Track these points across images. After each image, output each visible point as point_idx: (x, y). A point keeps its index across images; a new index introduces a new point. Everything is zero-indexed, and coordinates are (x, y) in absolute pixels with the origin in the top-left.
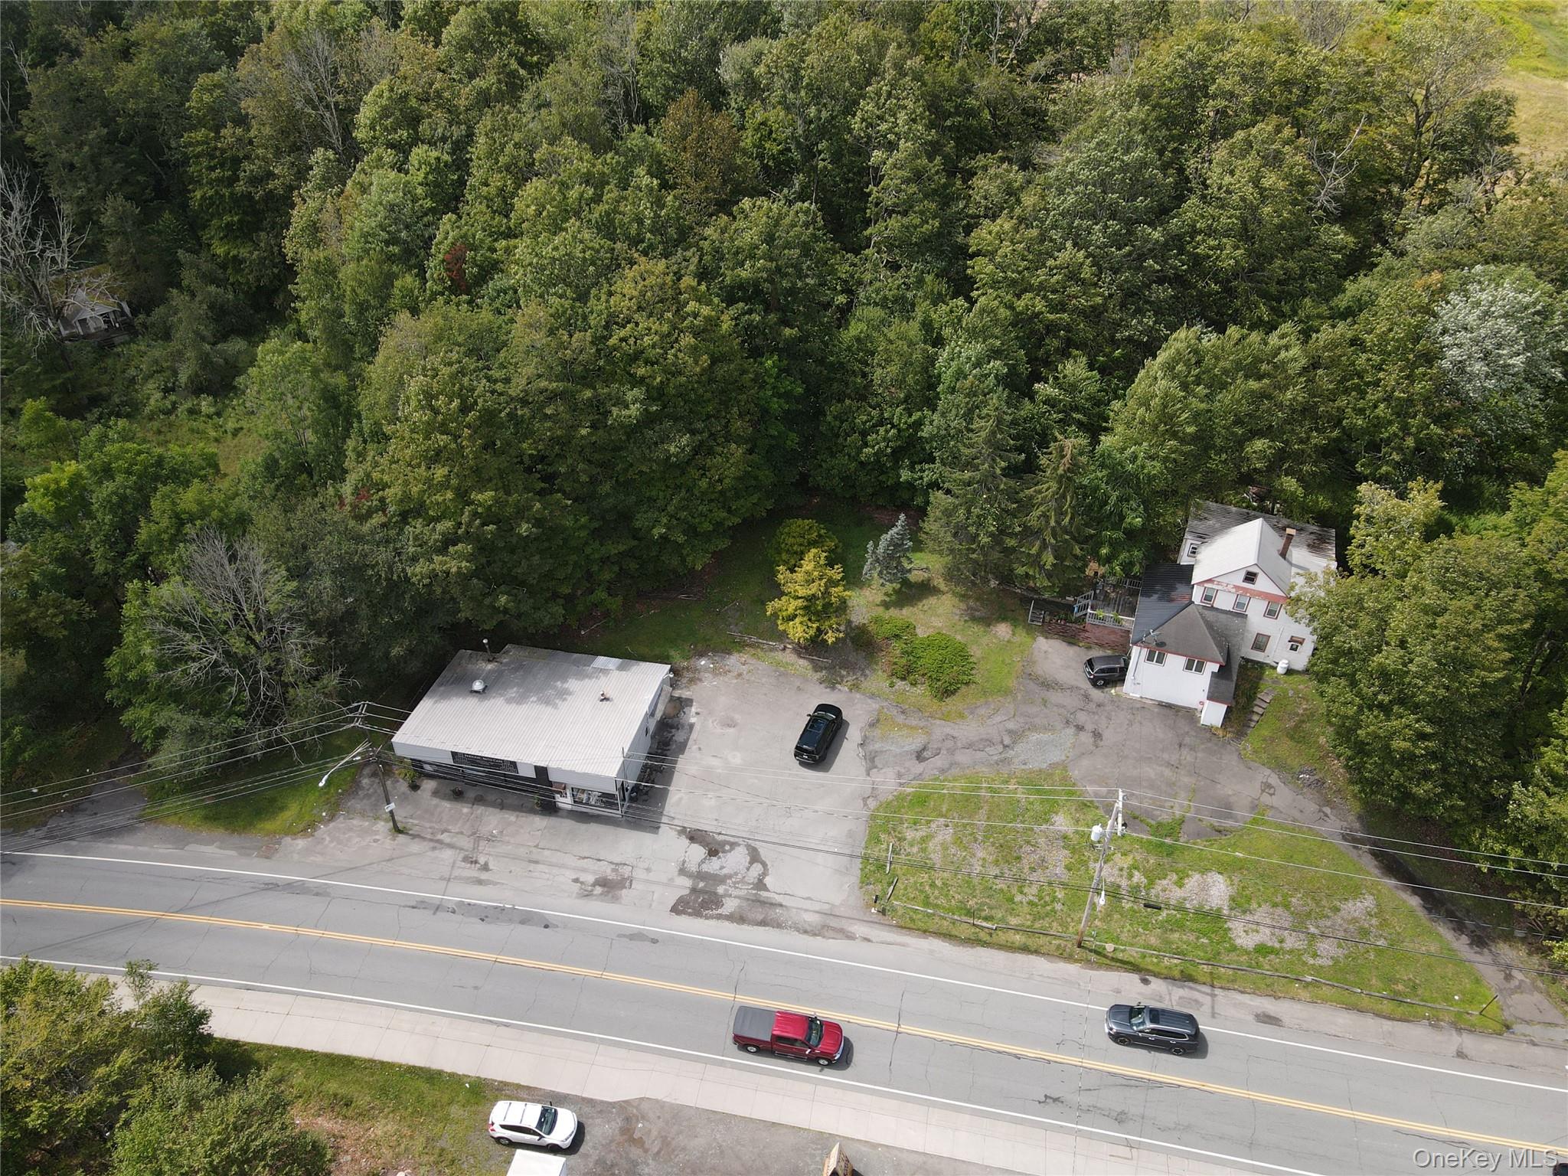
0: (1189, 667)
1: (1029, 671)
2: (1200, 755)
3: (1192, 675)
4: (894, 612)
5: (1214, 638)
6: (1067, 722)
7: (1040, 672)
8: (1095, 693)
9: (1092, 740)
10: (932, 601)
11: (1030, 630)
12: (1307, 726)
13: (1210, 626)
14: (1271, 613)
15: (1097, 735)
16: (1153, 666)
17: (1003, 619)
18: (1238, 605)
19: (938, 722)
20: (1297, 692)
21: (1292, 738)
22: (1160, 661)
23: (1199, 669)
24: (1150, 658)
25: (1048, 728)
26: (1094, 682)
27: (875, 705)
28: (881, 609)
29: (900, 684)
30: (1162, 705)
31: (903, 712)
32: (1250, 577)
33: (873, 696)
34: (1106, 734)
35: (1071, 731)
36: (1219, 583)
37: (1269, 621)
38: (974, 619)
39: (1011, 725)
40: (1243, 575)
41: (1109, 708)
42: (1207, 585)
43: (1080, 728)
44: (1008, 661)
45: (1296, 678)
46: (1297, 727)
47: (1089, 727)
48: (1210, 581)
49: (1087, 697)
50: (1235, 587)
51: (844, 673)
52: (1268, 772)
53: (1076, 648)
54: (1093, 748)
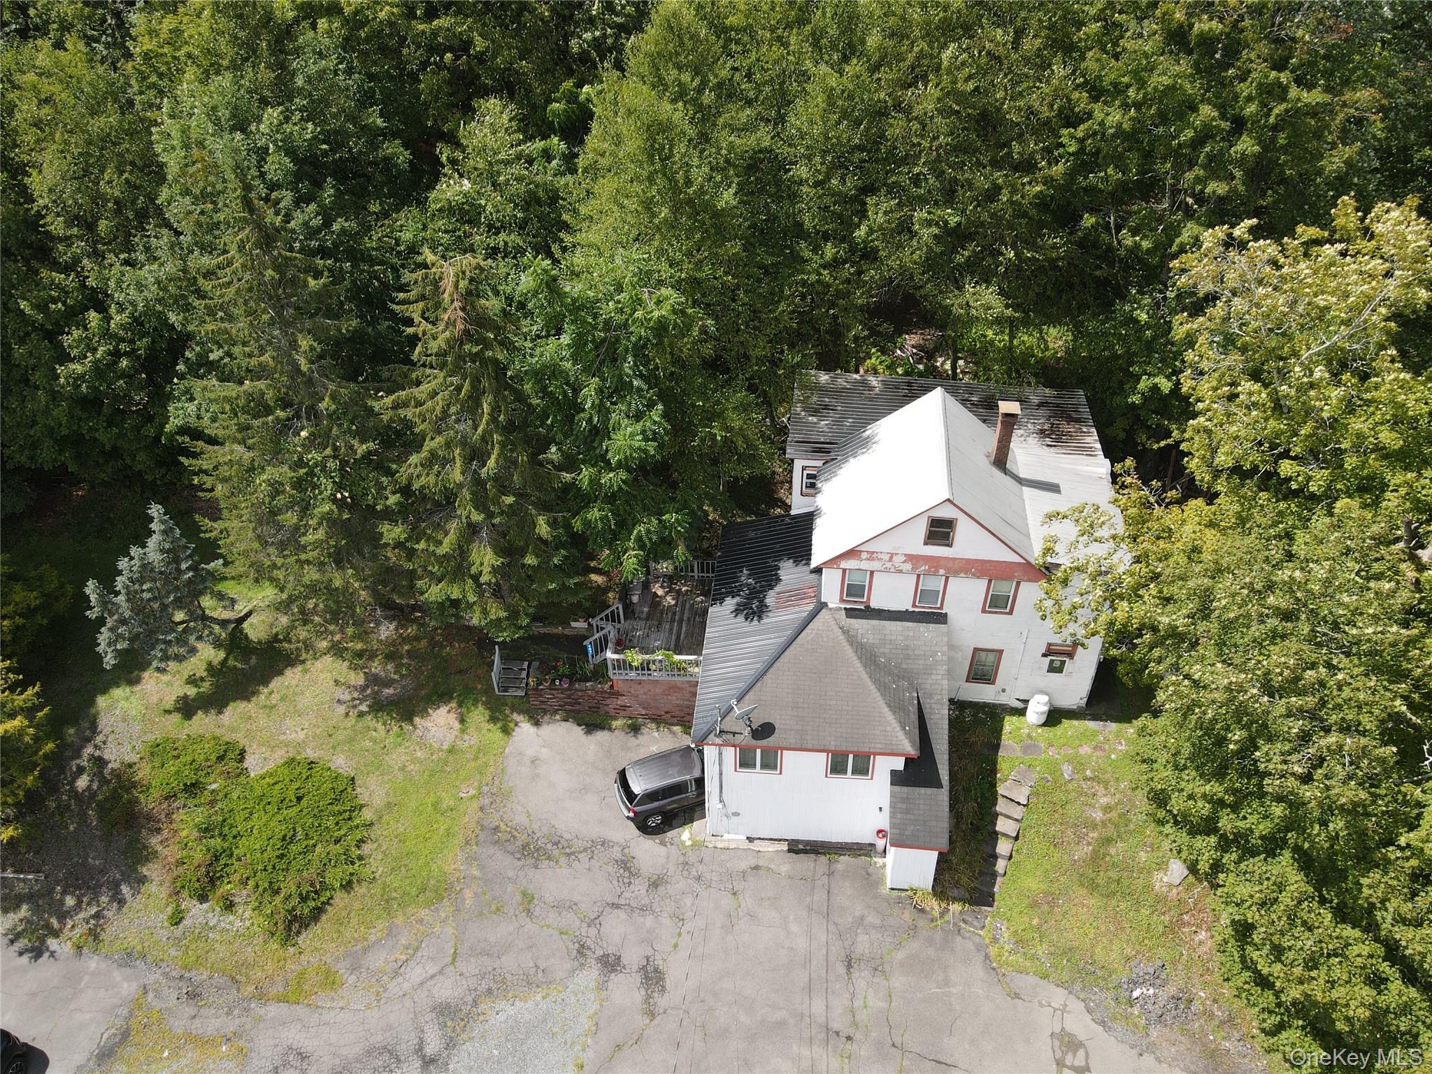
0: (837, 767)
1: (493, 820)
2: (898, 982)
3: (848, 783)
4: (203, 722)
5: (883, 688)
6: (582, 950)
7: (520, 819)
8: (647, 850)
9: (638, 996)
10: (291, 677)
11: (499, 714)
12: (1117, 850)
13: (868, 656)
14: (998, 604)
15: (653, 977)
16: (757, 777)
17: (440, 696)
18: (922, 595)
19: (273, 1010)
20: (1079, 764)
21: (1093, 887)
22: (770, 763)
23: (862, 769)
24: (745, 762)
25: (533, 981)
26: (643, 825)
27: (126, 985)
28: (176, 718)
29: (197, 912)
30: (798, 848)
31: (193, 996)
32: (940, 530)
33: (129, 958)
34: (675, 972)
35: (590, 975)
36: (872, 556)
37: (997, 621)
38: (378, 707)
39: (446, 990)
40: (922, 528)
41: (678, 885)
42: (844, 564)
43: (611, 964)
44: (448, 802)
45: (1069, 727)
46: (1096, 859)
47: (633, 957)
48: (852, 553)
49: (626, 865)
50: (911, 558)
51: (70, 901)
52: (1058, 996)
53: (601, 736)
54: (641, 1020)
